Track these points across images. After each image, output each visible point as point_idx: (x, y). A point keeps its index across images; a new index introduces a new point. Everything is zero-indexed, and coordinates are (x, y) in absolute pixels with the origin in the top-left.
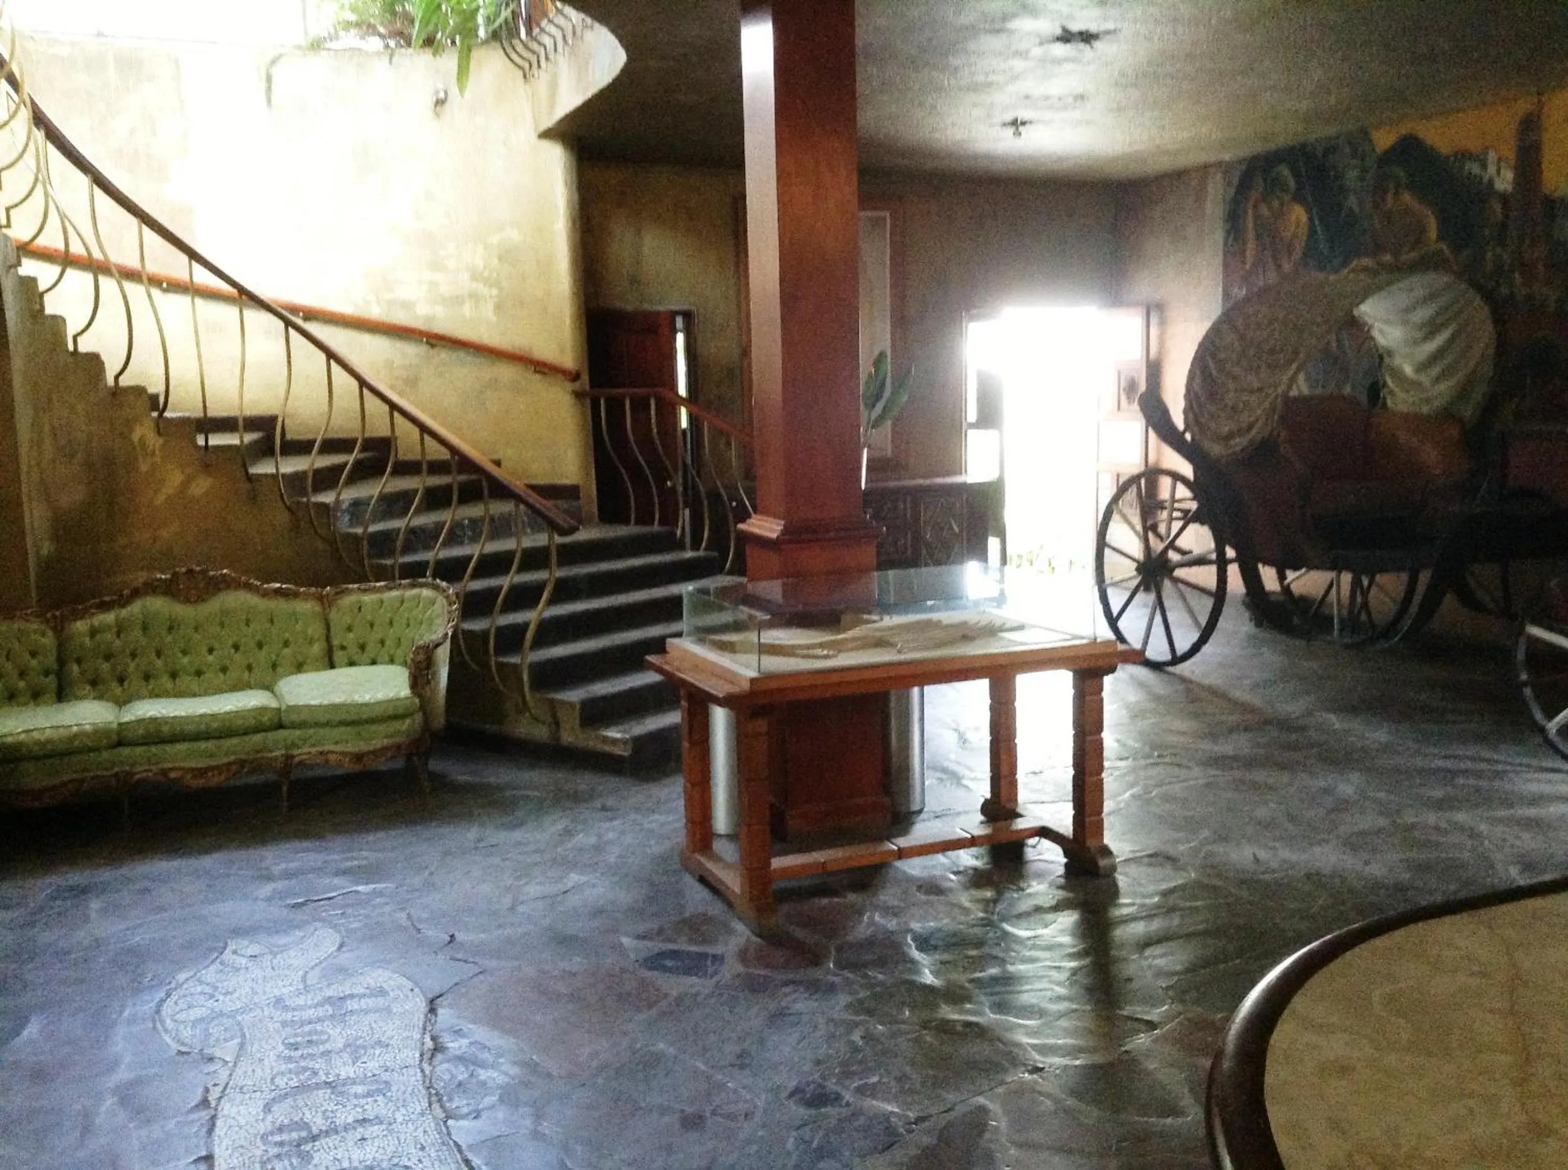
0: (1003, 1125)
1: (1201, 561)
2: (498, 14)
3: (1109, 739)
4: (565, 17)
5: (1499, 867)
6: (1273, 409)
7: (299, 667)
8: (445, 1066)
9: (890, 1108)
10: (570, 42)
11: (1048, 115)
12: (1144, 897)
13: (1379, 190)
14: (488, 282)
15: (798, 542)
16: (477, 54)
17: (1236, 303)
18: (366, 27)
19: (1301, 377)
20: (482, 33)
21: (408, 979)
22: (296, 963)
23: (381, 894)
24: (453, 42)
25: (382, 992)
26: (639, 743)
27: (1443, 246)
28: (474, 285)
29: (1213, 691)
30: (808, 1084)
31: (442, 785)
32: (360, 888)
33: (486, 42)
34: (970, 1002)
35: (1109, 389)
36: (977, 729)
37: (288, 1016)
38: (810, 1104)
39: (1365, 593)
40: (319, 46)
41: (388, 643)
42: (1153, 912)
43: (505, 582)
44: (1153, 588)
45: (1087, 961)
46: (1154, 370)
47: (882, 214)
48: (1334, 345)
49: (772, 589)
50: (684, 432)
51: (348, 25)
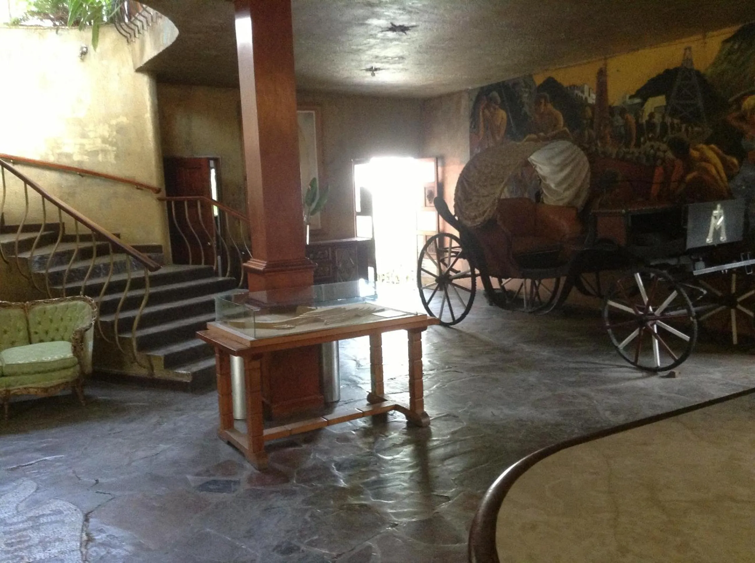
0: (379, 555)
1: (464, 276)
2: (113, 10)
3: (425, 361)
4: (147, 11)
5: (601, 412)
6: (493, 204)
7: (13, 344)
8: (94, 548)
9: (324, 551)
10: (150, 25)
11: (387, 66)
12: (444, 436)
13: (538, 103)
14: (112, 144)
15: (274, 271)
16: (102, 30)
17: (476, 155)
18: (42, 14)
19: (506, 190)
20: (105, 19)
21: (74, 504)
22: (12, 500)
23: (58, 460)
24: (90, 23)
25: (60, 512)
26: (195, 375)
27: (566, 129)
28: (104, 145)
29: (472, 336)
30: (283, 543)
31: (91, 402)
32: (47, 458)
33: (107, 23)
34: (362, 495)
35: (421, 197)
36: (365, 359)
37: (7, 528)
38: (283, 553)
39: (537, 288)
40: (18, 24)
41: (61, 329)
42: (448, 443)
43: (122, 296)
44: (443, 289)
45: (417, 470)
46: (441, 186)
47: (311, 112)
48: (520, 175)
49: (262, 296)
50: (216, 218)
51: (33, 13)
